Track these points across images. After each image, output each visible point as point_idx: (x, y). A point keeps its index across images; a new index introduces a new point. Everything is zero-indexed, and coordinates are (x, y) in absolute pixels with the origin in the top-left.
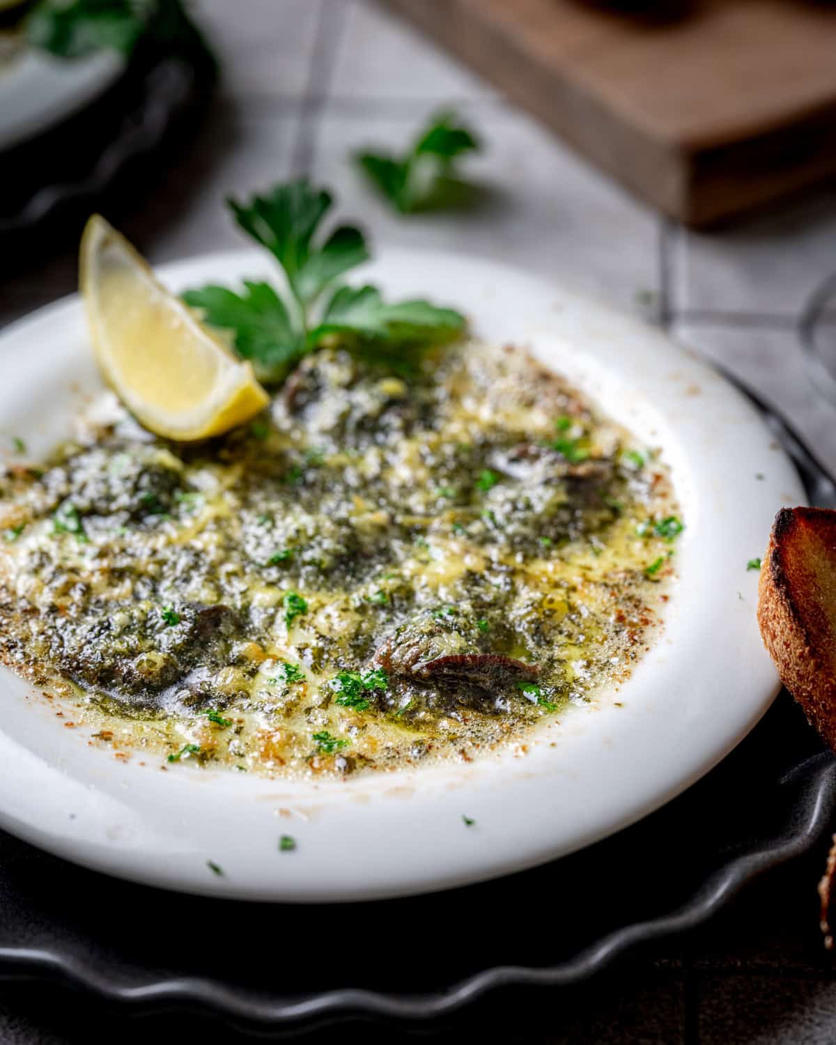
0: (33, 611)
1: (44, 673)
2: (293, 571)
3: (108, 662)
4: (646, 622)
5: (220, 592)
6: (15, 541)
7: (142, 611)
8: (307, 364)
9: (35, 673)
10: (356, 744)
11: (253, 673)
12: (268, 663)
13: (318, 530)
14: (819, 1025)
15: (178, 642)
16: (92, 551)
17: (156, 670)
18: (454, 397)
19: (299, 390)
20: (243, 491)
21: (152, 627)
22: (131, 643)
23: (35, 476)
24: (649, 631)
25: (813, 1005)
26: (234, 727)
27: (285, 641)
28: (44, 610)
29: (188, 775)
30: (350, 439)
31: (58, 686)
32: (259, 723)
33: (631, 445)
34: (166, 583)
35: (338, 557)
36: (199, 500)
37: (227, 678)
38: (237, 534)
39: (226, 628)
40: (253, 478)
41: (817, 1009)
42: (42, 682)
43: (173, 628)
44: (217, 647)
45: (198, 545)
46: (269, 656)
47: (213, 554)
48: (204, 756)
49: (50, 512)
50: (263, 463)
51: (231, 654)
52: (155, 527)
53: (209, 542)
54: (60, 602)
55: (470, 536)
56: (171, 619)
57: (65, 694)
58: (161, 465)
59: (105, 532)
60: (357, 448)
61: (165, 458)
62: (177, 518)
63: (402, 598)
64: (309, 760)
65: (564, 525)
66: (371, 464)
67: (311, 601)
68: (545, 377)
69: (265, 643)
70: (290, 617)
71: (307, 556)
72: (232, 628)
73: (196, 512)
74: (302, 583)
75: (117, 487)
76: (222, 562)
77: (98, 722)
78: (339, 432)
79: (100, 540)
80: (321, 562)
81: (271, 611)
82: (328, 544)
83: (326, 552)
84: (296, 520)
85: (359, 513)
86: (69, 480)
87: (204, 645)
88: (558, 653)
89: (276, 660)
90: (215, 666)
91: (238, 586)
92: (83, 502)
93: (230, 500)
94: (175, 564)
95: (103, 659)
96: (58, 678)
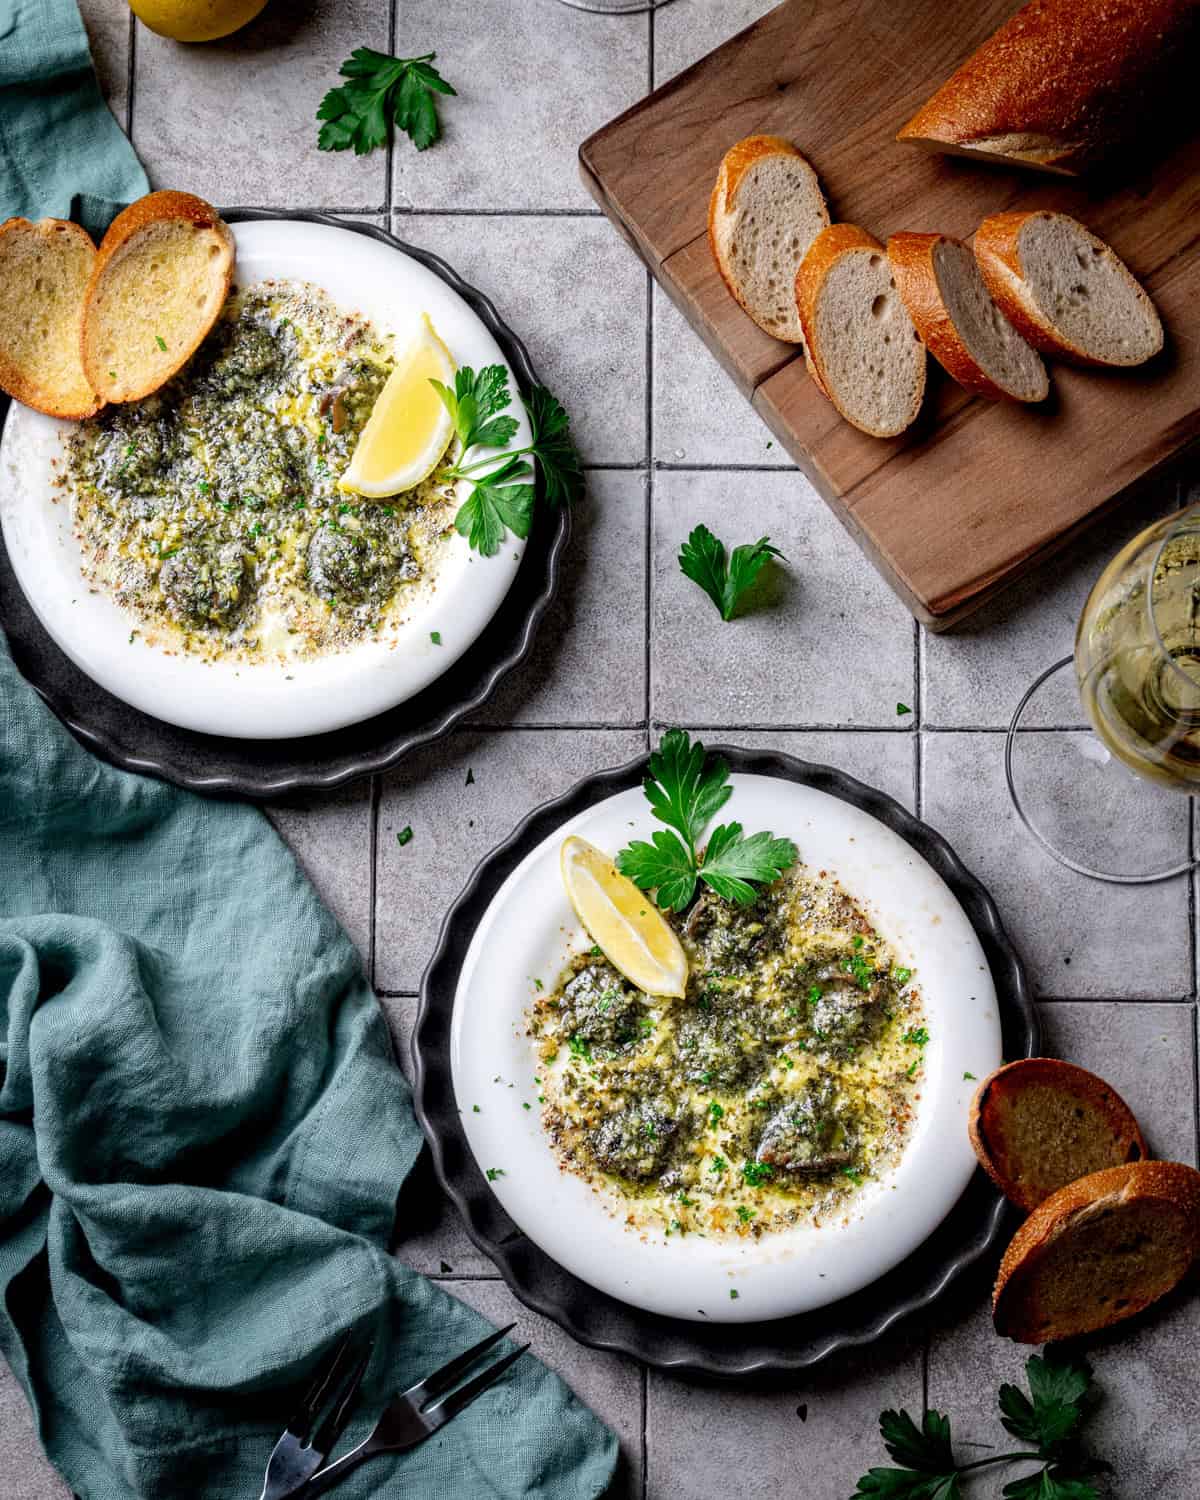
0: (575, 1127)
1: (590, 1173)
2: (713, 1086)
4: (908, 1116)
5: (674, 1105)
7: (636, 1129)
8: (702, 901)
9: (586, 1175)
10: (759, 1215)
11: (699, 1165)
12: (706, 1157)
15: (657, 1151)
19: (699, 924)
20: (675, 1015)
23: (553, 1006)
24: (909, 1122)
26: (695, 1205)
27: (715, 1140)
28: (580, 1125)
29: (677, 1243)
30: (733, 969)
31: (598, 1181)
32: (707, 1202)
33: (898, 962)
34: (644, 1099)
35: (738, 1076)
37: (686, 1171)
38: (677, 1052)
39: (683, 1135)
42: (590, 1180)
44: (679, 1149)
45: (657, 1066)
46: (706, 1152)
47: (666, 1072)
48: (683, 1228)
49: (567, 1040)
51: (686, 1152)
52: (630, 1050)
53: (661, 1061)
54: (588, 1117)
55: (809, 1050)
57: (603, 1186)
59: (602, 1057)
60: (737, 974)
62: (641, 1043)
63: (772, 1104)
64: (736, 1228)
65: (860, 1035)
66: (746, 990)
67: (724, 1104)
68: (846, 900)
69: (703, 1142)
70: (714, 1121)
71: (721, 1076)
72: (686, 1133)
73: (651, 1037)
74: (719, 1095)
76: (672, 1080)
77: (625, 1207)
78: (726, 961)
79: (601, 1063)
80: (728, 1079)
81: (704, 1115)
82: (731, 1067)
83: (731, 1073)
86: (575, 1017)
87: (672, 1150)
88: (861, 1139)
89: (710, 1154)
90: (680, 1163)
92: (586, 1033)
95: (620, 1164)
96: (597, 1175)
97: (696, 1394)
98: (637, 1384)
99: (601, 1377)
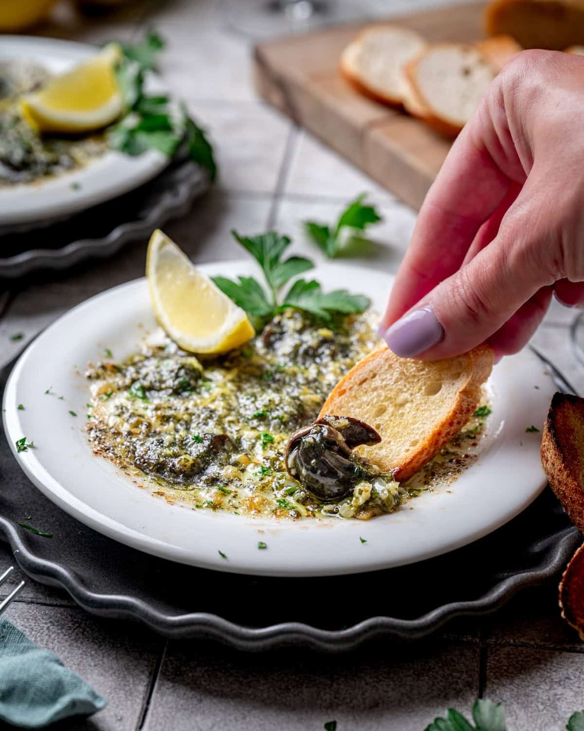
0: (118, 434)
1: (125, 463)
2: (266, 422)
3: (162, 459)
4: (467, 456)
5: (224, 429)
6: (107, 400)
7: (181, 436)
8: (276, 319)
9: (121, 463)
11: (243, 471)
12: (251, 465)
13: (281, 401)
14: (555, 671)
15: (202, 451)
16: (152, 407)
17: (189, 464)
18: (362, 341)
19: (271, 333)
20: (239, 383)
21: (186, 444)
22: (175, 450)
23: (118, 370)
25: (552, 662)
26: (232, 494)
27: (262, 456)
28: (125, 433)
29: (206, 515)
30: (299, 359)
31: (133, 471)
32: (246, 493)
34: (193, 425)
35: (292, 415)
36: (213, 385)
37: (228, 471)
38: (234, 404)
39: (228, 447)
40: (243, 376)
41: (555, 664)
42: (124, 467)
43: (199, 445)
44: (222, 456)
45: (212, 407)
46: (252, 463)
47: (221, 412)
48: (215, 506)
49: (127, 388)
50: (248, 369)
51: (231, 460)
52: (187, 397)
53: (219, 406)
54: (134, 430)
56: (198, 440)
57: (137, 475)
58: (191, 365)
59: (158, 399)
60: (304, 364)
61: (193, 362)
62: (199, 393)
64: (274, 512)
66: (312, 372)
67: (276, 437)
69: (250, 456)
70: (265, 444)
71: (275, 414)
72: (231, 448)
73: (211, 391)
74: (271, 429)
75: (166, 375)
76: (225, 416)
77: (157, 488)
78: (294, 355)
79: (156, 402)
80: (283, 417)
81: (253, 441)
82: (287, 409)
83: (286, 413)
84: (270, 395)
85: (305, 394)
86: (138, 372)
87: (216, 454)
89: (256, 465)
90: (222, 465)
91: (235, 428)
92: (146, 383)
93: (230, 386)
94: (199, 416)
95: (159, 457)
96: (133, 467)
97: (207, 702)
98: (142, 688)
99: (102, 679)
